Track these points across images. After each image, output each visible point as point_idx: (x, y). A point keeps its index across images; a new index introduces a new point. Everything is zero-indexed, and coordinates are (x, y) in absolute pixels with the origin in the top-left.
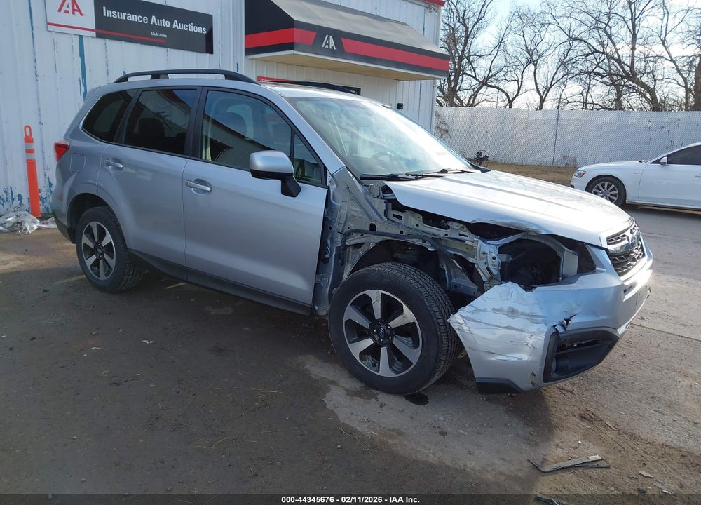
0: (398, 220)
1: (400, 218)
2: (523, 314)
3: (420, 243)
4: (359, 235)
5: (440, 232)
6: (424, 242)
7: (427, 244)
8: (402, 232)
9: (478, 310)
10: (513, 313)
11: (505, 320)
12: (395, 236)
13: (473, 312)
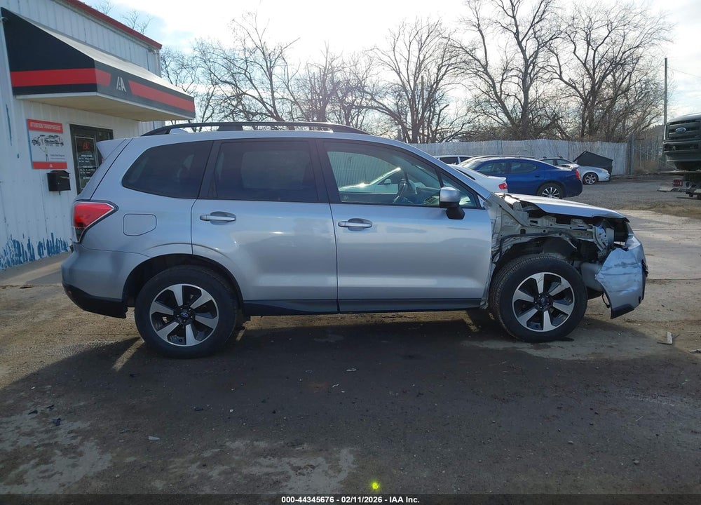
0: (535, 224)
1: (536, 222)
2: (629, 264)
3: (557, 235)
4: (512, 239)
5: (566, 227)
6: (560, 235)
7: (563, 236)
8: (544, 231)
9: (608, 268)
10: (624, 265)
11: (621, 270)
12: (542, 234)
13: (606, 270)
